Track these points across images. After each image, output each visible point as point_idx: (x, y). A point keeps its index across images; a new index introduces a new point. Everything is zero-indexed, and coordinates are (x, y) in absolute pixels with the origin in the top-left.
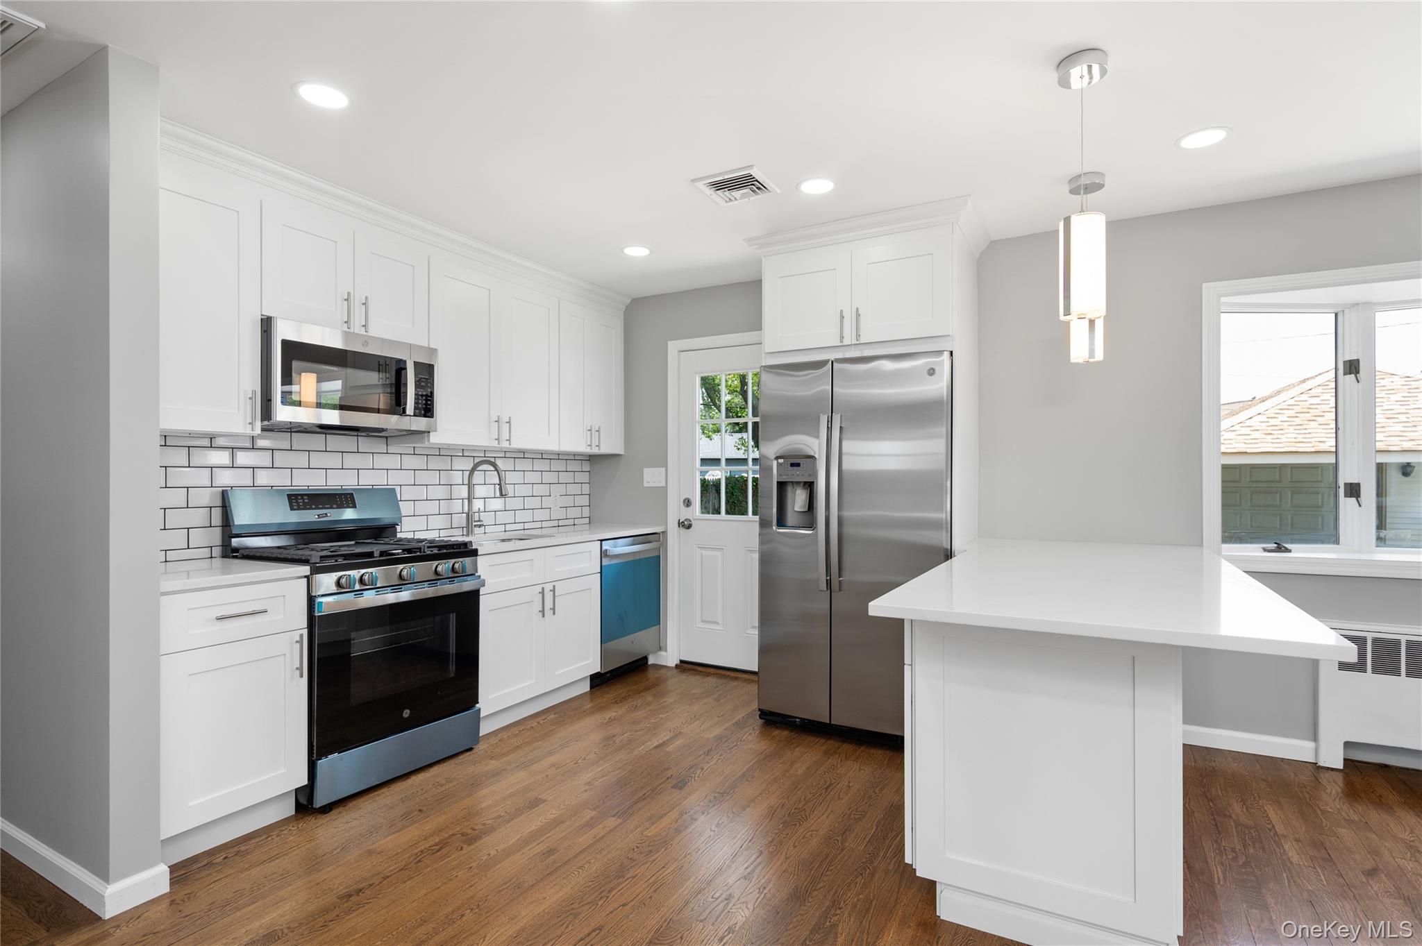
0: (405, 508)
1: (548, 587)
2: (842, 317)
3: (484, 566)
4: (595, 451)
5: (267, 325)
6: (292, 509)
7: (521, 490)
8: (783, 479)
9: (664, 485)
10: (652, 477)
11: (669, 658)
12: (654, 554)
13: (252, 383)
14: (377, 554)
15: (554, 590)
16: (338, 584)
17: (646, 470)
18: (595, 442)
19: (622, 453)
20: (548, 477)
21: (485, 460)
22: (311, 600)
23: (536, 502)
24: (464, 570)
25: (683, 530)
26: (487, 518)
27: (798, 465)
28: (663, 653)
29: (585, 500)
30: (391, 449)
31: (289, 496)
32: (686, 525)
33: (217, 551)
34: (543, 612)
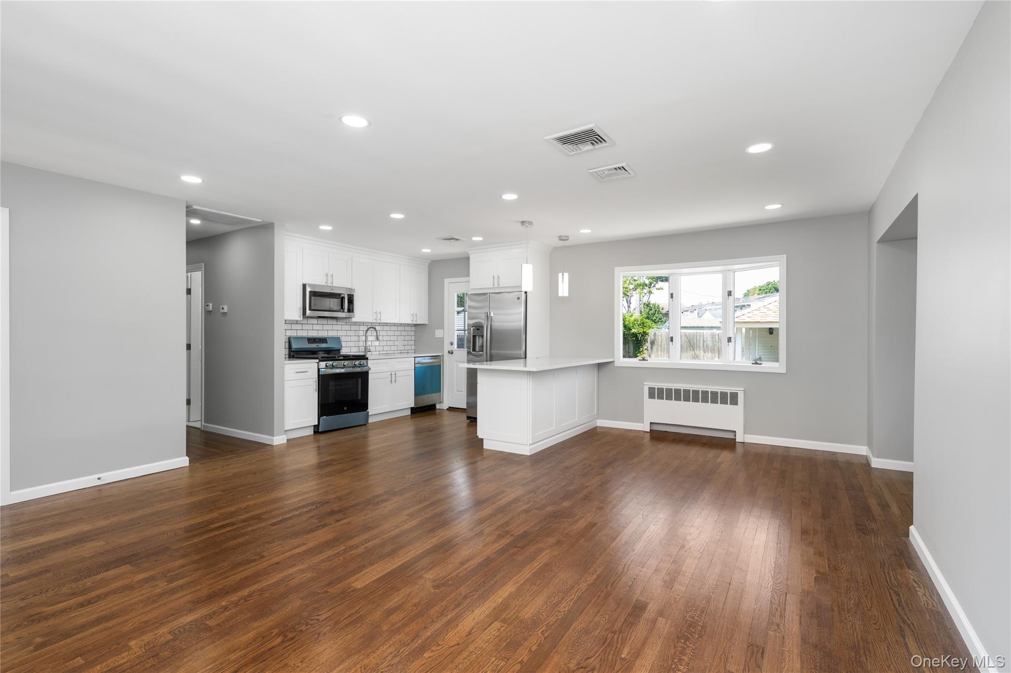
0: (343, 344)
1: (393, 373)
2: (494, 278)
3: (370, 363)
4: (415, 323)
5: (304, 286)
6: (309, 343)
7: (386, 338)
8: (475, 334)
9: (443, 336)
10: (438, 333)
11: (445, 405)
12: (438, 364)
13: (300, 305)
14: (337, 357)
15: (395, 374)
16: (326, 366)
17: (436, 331)
18: (415, 319)
19: (427, 323)
20: (397, 333)
21: (372, 327)
22: (319, 370)
23: (391, 343)
24: (364, 364)
25: (450, 354)
26: (372, 349)
27: (479, 329)
28: (442, 404)
29: (413, 343)
30: (338, 323)
31: (308, 339)
32: (451, 353)
33: (287, 356)
34: (391, 381)
